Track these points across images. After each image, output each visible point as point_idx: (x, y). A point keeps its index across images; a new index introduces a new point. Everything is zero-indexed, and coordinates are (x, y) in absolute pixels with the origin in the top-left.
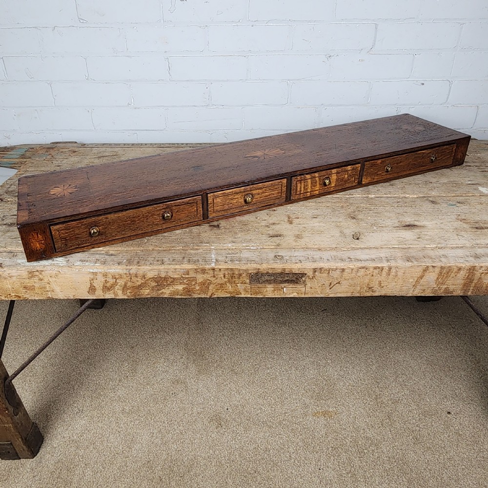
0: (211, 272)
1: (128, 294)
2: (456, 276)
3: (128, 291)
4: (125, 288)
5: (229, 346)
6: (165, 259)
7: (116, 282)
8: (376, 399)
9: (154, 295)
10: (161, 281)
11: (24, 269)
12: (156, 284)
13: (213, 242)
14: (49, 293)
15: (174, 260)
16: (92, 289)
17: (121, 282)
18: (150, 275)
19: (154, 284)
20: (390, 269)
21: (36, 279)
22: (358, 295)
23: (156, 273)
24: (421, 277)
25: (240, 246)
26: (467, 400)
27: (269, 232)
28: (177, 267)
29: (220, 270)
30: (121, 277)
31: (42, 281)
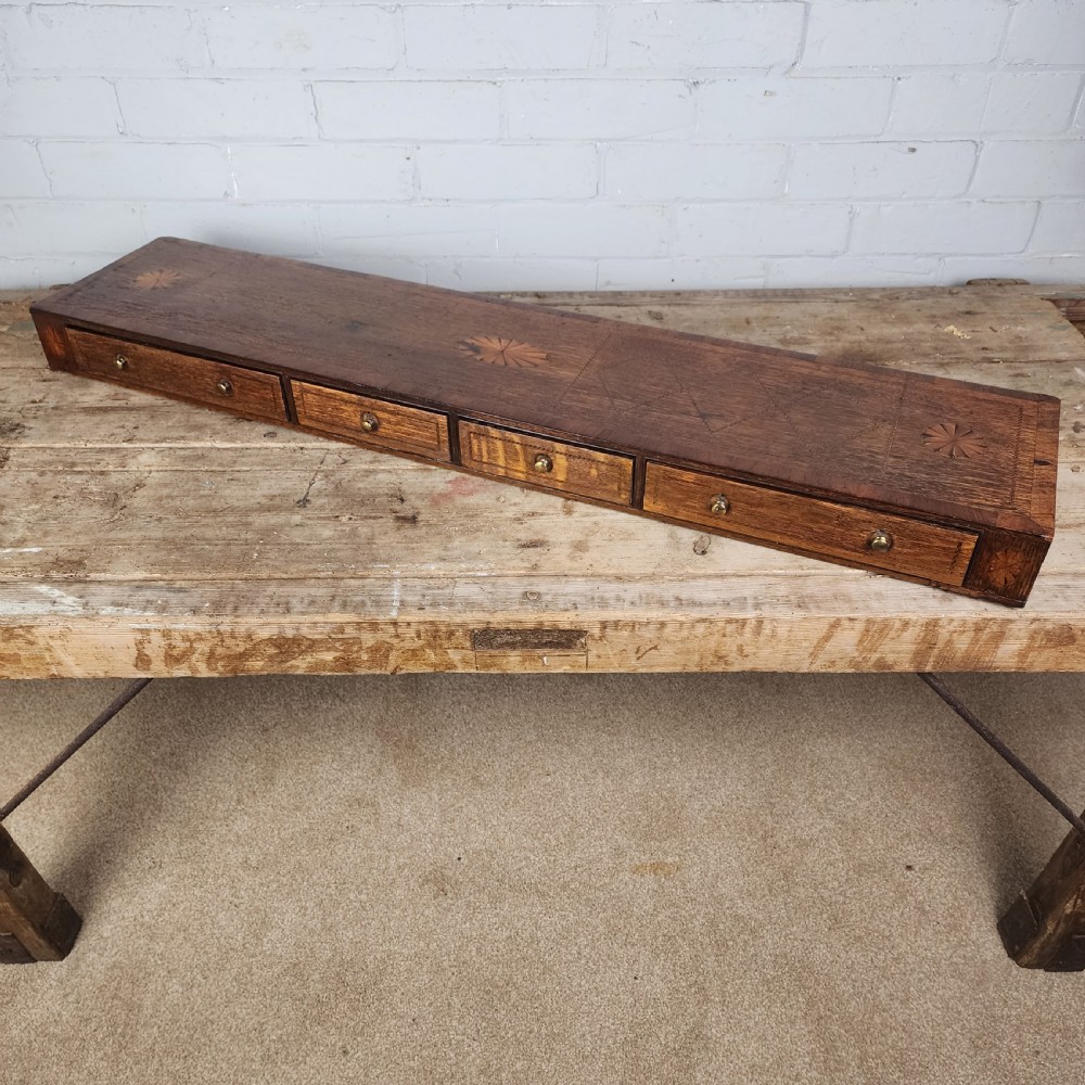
0: (391, 629)
1: (221, 669)
2: (898, 636)
3: (220, 664)
4: (211, 658)
5: (471, 726)
6: (294, 602)
7: (191, 647)
8: (764, 838)
9: (276, 669)
10: (286, 646)
12: (277, 651)
13: (399, 560)
14: (53, 667)
15: (312, 603)
16: (142, 660)
17: (202, 647)
18: (264, 634)
19: (272, 651)
20: (760, 622)
21: (20, 643)
22: (697, 670)
23: (275, 631)
24: (827, 638)
25: (455, 568)
26: (951, 841)
27: (519, 536)
28: (319, 618)
29: (409, 624)
30: (200, 637)
31: (34, 646)
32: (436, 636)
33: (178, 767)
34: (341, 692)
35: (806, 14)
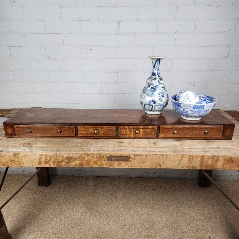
0: (91, 155)
1: (55, 165)
2: (196, 160)
3: (56, 164)
4: (54, 162)
5: (107, 204)
6: (72, 150)
7: (50, 159)
9: (67, 166)
10: (70, 159)
11: (11, 152)
12: (68, 161)
13: (94, 144)
14: (21, 164)
15: (76, 150)
16: (40, 163)
17: (53, 159)
18: (65, 156)
19: (67, 161)
21: (16, 157)
22: (154, 168)
23: (68, 156)
24: (181, 160)
25: (105, 145)
27: (118, 141)
28: (77, 153)
29: (95, 154)
30: (52, 157)
31: (19, 159)
32: (100, 157)
33: (40, 211)
34: (78, 196)
35: (172, 62)
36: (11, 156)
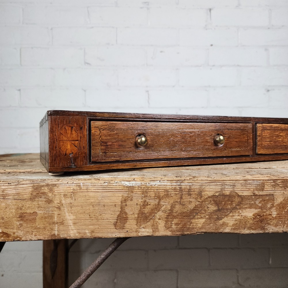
3: (175, 221)
4: (170, 216)
7: (159, 204)
9: (211, 228)
12: (215, 208)
14: (56, 227)
16: (122, 219)
17: (166, 205)
18: (210, 190)
19: (213, 208)
21: (41, 201)
23: (218, 188)
30: (167, 194)
31: (50, 205)
36: (25, 197)
